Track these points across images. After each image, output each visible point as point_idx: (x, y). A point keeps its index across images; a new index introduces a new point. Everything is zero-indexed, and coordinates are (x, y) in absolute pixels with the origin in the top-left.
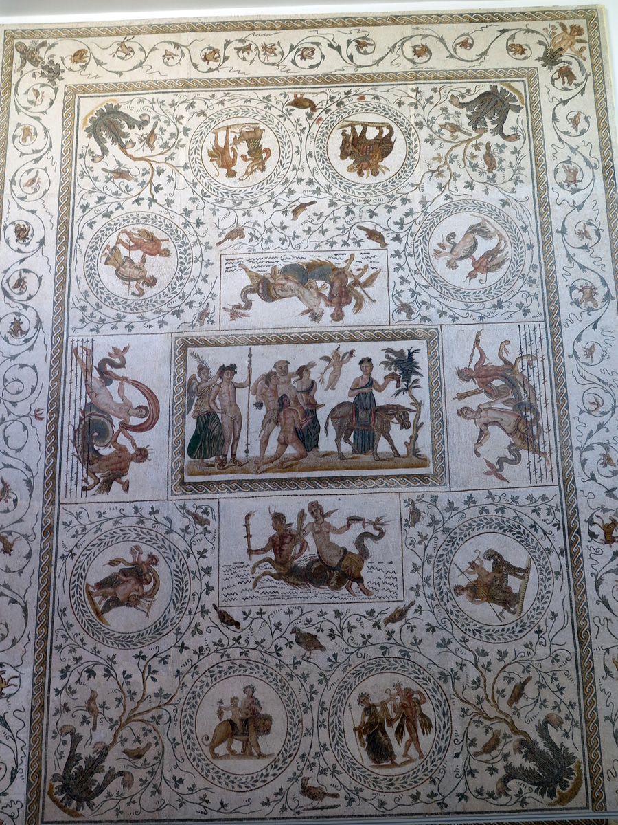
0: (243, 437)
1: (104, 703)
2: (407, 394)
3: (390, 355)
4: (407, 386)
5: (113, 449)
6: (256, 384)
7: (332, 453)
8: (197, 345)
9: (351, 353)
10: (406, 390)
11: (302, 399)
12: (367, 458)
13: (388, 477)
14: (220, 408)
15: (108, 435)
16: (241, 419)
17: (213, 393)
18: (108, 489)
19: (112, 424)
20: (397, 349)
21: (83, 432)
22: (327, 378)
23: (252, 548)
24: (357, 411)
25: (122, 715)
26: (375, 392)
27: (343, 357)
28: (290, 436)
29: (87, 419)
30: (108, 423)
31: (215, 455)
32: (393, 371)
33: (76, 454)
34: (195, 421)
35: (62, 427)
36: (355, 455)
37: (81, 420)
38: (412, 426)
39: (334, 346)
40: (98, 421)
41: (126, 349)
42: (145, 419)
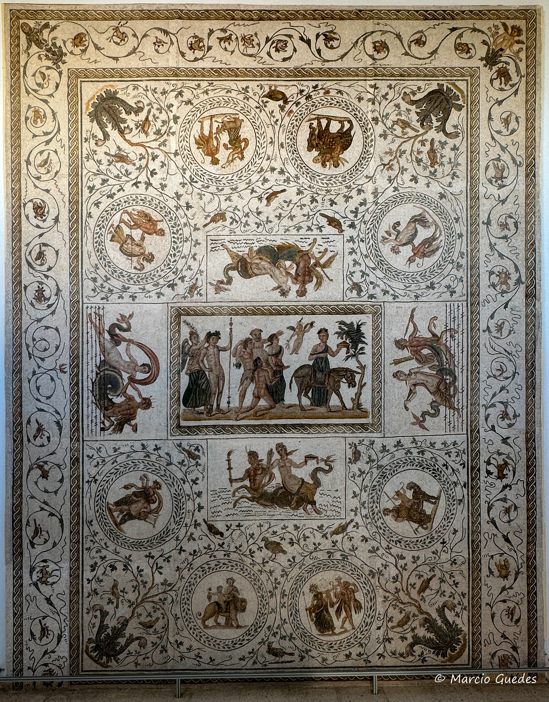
0: (226, 391)
1: (124, 589)
2: (354, 359)
3: (342, 326)
4: (355, 352)
5: (123, 399)
6: (236, 348)
7: (295, 405)
8: (188, 314)
9: (312, 324)
10: (353, 356)
11: (272, 361)
12: (322, 410)
13: (337, 425)
14: (207, 367)
15: (119, 387)
16: (224, 377)
17: (202, 355)
18: (121, 430)
19: (122, 378)
20: (348, 322)
21: (99, 384)
22: (292, 344)
23: (233, 478)
24: (315, 372)
25: (138, 597)
26: (329, 357)
27: (305, 327)
28: (263, 391)
29: (102, 374)
30: (119, 377)
31: (204, 405)
32: (344, 340)
33: (94, 401)
34: (187, 378)
35: (82, 380)
36: (313, 407)
37: (97, 374)
38: (357, 385)
39: (298, 318)
40: (111, 375)
41: (131, 316)
42: (149, 374)
